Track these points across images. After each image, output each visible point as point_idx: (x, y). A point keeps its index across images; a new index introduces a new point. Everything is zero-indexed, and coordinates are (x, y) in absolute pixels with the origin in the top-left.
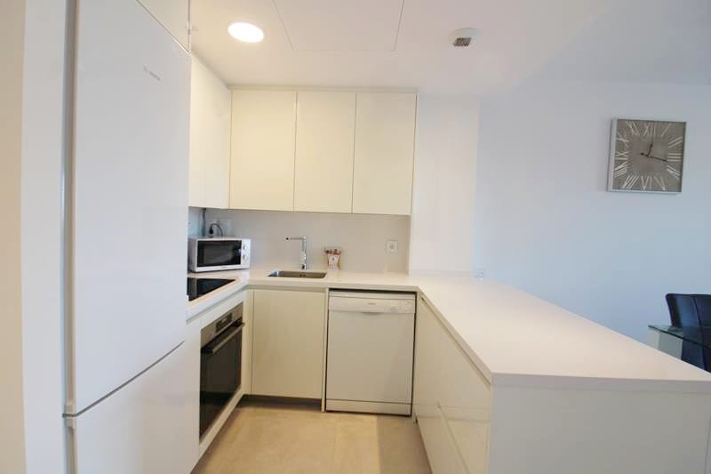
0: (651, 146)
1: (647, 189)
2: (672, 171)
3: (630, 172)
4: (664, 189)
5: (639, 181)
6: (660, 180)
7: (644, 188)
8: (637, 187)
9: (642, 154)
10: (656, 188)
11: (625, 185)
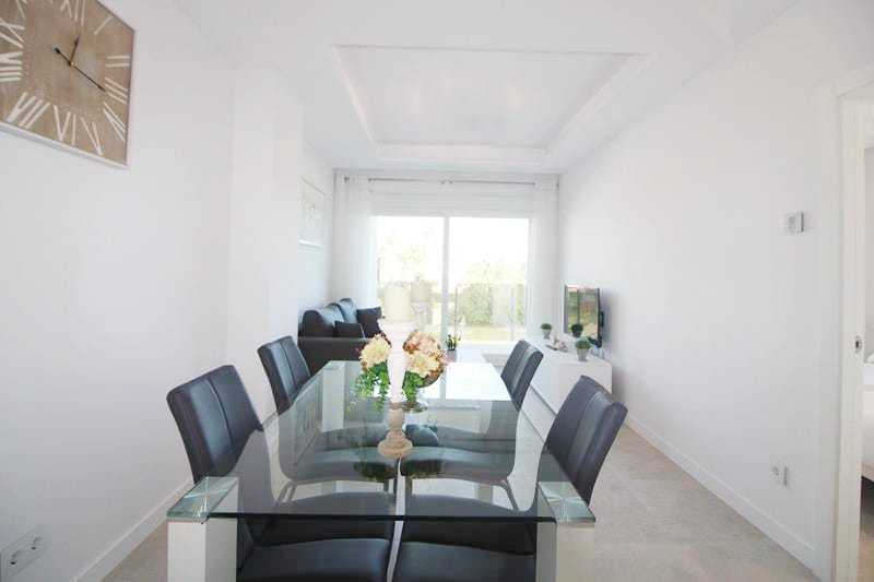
0: (76, 43)
1: (67, 142)
2: (112, 119)
3: (27, 83)
4: (99, 150)
5: (50, 112)
6: (91, 128)
7: (61, 136)
8: (44, 128)
9: (58, 51)
10: (84, 144)
11: (16, 112)
